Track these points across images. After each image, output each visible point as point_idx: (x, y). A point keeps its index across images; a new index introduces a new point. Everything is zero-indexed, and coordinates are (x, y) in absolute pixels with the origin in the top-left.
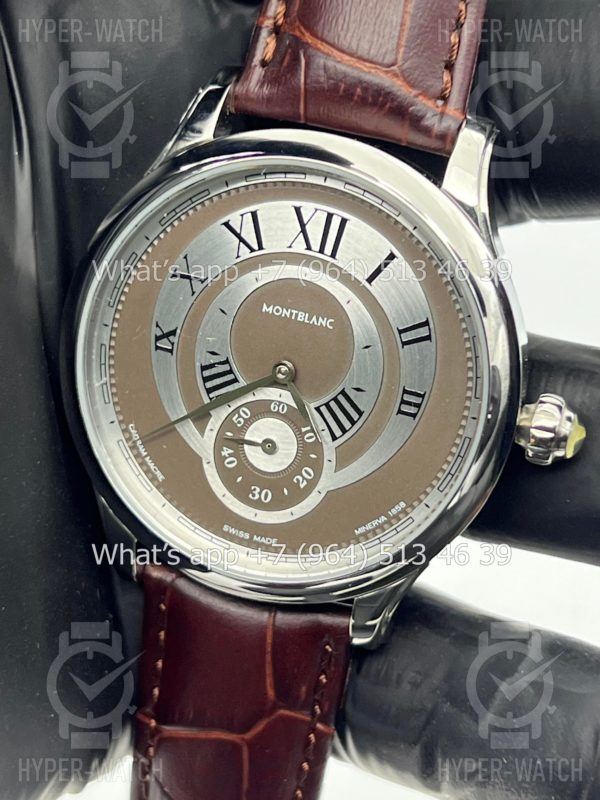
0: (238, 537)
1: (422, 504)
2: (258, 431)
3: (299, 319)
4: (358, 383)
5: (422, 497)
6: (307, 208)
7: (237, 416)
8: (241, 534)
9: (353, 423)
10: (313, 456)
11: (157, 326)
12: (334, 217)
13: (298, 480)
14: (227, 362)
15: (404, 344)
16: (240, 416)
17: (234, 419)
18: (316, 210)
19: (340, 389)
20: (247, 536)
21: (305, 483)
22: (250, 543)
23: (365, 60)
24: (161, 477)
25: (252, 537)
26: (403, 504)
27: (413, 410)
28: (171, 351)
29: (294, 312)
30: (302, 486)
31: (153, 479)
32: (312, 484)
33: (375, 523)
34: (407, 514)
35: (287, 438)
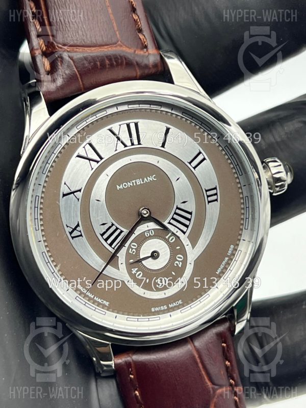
0: (161, 311)
1: (241, 240)
2: (145, 251)
3: (138, 184)
4: (182, 199)
5: (239, 237)
6: (115, 127)
7: (130, 249)
8: (162, 308)
9: (189, 220)
10: (178, 248)
11: (67, 227)
12: (131, 124)
13: (177, 264)
14: (113, 225)
15: (194, 168)
16: (132, 249)
17: (130, 252)
18: (120, 125)
19: (175, 207)
20: (165, 307)
21: (181, 263)
22: (169, 310)
23: (103, 46)
24: (107, 304)
25: (168, 307)
26: (232, 246)
27: (214, 198)
28: (81, 235)
29: (134, 181)
30: (180, 266)
31: (104, 306)
32: (185, 262)
33: (224, 263)
34: (236, 250)
35: (161, 246)
